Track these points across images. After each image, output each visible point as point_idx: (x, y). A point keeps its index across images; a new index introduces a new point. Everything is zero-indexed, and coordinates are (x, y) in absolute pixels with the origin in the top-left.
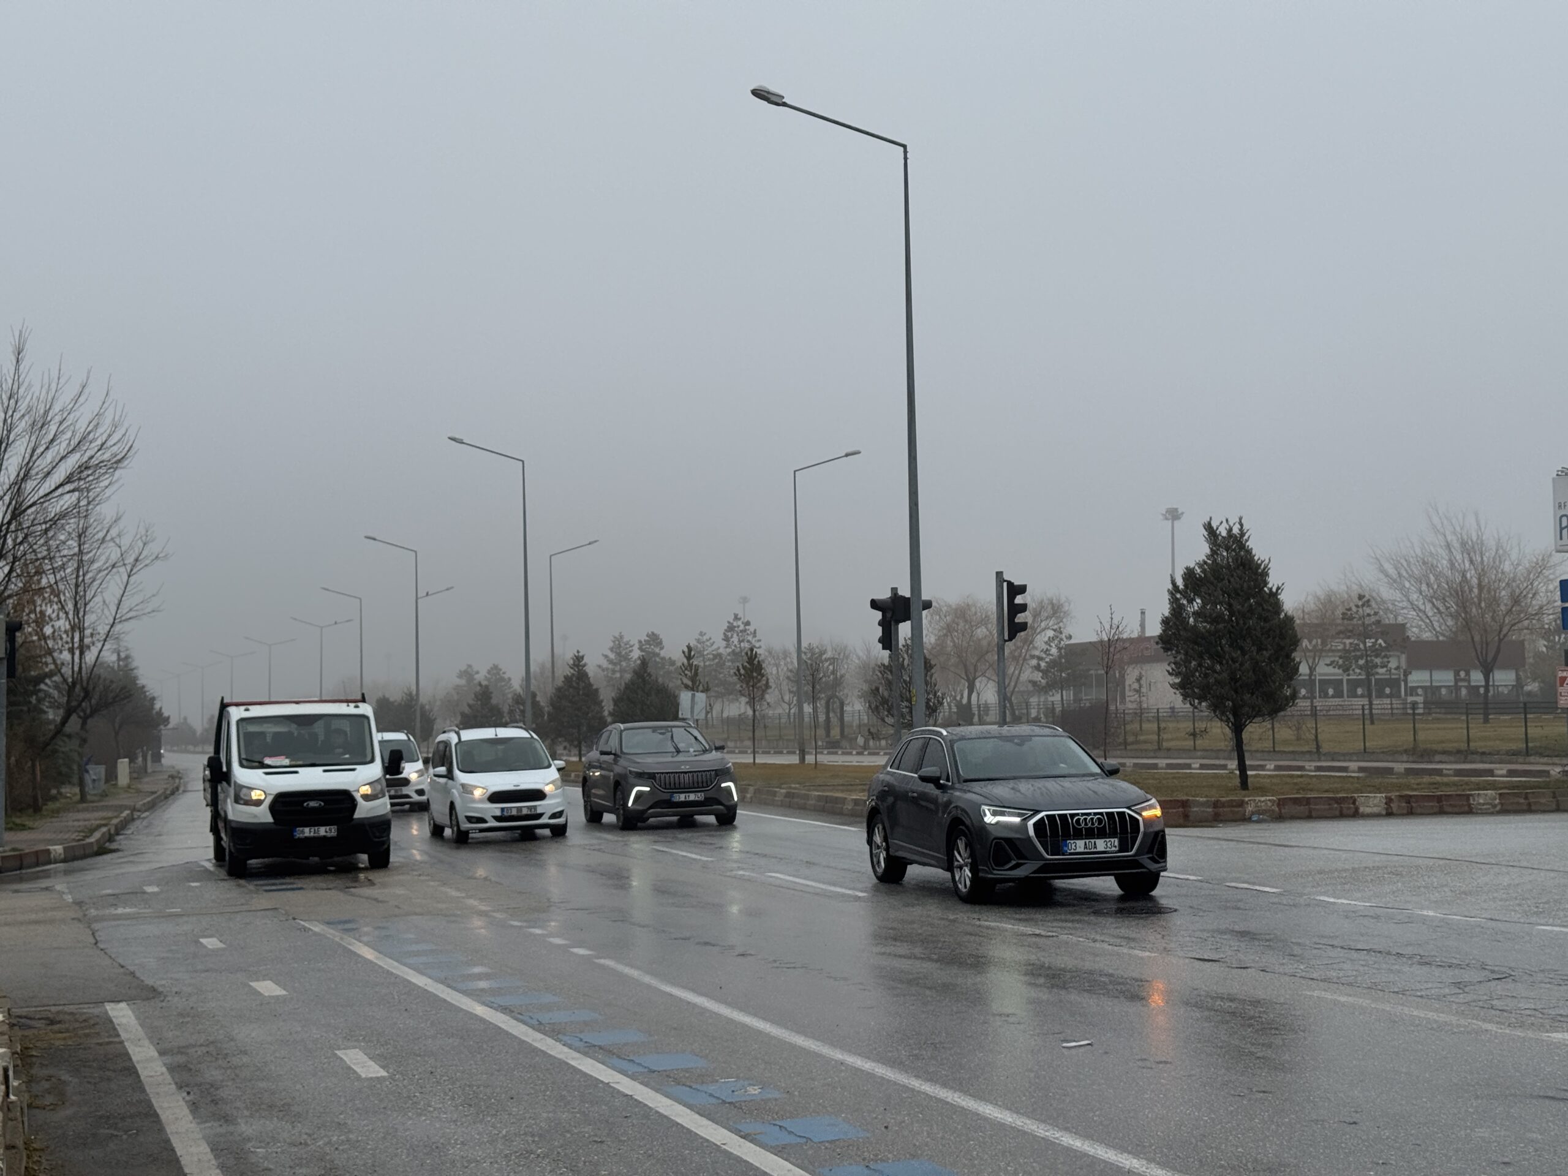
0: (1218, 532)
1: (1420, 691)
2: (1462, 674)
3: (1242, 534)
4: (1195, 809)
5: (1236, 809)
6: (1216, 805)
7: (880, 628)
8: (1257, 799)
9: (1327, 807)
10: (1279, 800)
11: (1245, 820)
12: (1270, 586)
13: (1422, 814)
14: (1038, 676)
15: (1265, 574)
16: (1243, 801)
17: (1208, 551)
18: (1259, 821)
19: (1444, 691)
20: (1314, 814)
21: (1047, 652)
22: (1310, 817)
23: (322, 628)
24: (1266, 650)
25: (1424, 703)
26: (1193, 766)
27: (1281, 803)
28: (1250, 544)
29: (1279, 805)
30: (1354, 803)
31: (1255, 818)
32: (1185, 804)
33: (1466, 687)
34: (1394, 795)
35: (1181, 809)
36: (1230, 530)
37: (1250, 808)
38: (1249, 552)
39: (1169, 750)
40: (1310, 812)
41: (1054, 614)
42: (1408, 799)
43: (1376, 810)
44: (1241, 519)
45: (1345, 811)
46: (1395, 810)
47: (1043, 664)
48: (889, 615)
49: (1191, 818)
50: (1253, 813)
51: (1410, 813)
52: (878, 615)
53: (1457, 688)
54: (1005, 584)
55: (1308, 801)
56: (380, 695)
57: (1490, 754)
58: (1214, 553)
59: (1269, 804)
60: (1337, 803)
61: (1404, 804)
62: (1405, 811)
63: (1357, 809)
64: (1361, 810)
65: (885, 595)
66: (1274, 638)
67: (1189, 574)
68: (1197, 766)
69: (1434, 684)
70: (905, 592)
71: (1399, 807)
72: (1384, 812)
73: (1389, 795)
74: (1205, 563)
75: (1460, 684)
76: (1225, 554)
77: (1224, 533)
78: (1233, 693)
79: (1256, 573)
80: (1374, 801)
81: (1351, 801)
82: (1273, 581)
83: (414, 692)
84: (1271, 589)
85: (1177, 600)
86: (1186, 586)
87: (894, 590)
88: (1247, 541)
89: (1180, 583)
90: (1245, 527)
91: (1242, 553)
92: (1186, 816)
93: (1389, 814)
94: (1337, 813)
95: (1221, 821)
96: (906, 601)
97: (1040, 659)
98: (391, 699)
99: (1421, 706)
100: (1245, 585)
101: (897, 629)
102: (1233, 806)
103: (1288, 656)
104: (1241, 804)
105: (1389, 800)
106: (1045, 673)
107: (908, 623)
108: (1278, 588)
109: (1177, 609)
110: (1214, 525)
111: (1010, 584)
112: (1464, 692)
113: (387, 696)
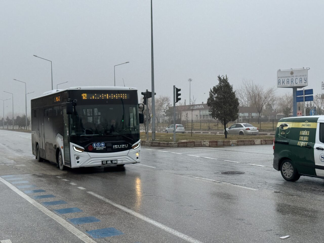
0: (221, 78)
1: (242, 117)
2: (250, 114)
3: (227, 79)
4: (219, 143)
5: (228, 143)
6: (223, 142)
7: (144, 99)
8: (233, 141)
9: (248, 142)
10: (238, 141)
11: (230, 145)
12: (233, 91)
13: (269, 144)
14: (164, 113)
15: (232, 88)
16: (230, 141)
17: (219, 83)
18: (233, 146)
19: (246, 117)
20: (245, 144)
21: (166, 108)
22: (244, 145)
23: (4, 101)
24: (232, 106)
25: (243, 119)
26: (201, 133)
27: (238, 142)
28: (228, 81)
29: (237, 142)
30: (254, 142)
31: (232, 145)
32: (216, 142)
33: (251, 116)
34: (262, 140)
35: (216, 143)
36: (224, 78)
37: (231, 143)
38: (228, 83)
39: (195, 129)
40: (244, 144)
41: (167, 100)
42: (265, 141)
43: (258, 143)
44: (226, 75)
45: (252, 143)
46: (263, 143)
47: (165, 111)
48: (146, 96)
49: (218, 145)
50: (232, 144)
51: (266, 144)
52: (143, 96)
53: (249, 117)
54: (176, 89)
55: (244, 141)
56: (17, 116)
57: (265, 130)
58: (220, 83)
59: (235, 142)
60: (250, 141)
61: (265, 142)
62: (265, 144)
63: (254, 143)
64: (255, 143)
65: (145, 91)
66: (234, 103)
67: (214, 88)
68: (202, 133)
69: (245, 116)
70: (150, 91)
71: (264, 142)
72: (260, 144)
73: (261, 139)
74: (218, 85)
75: (250, 116)
76: (223, 83)
77: (222, 79)
78: (224, 116)
79: (230, 88)
80: (258, 141)
81: (253, 141)
82: (234, 90)
83: (25, 115)
84: (233, 92)
85: (212, 94)
86: (214, 91)
87: (147, 90)
88: (227, 80)
89: (212, 90)
90: (227, 77)
91: (227, 83)
92: (217, 145)
93: (261, 144)
94: (250, 144)
95: (225, 146)
96: (151, 93)
97: (165, 110)
98: (20, 117)
99: (242, 120)
100: (228, 91)
101: (148, 100)
102: (227, 142)
103: (236, 107)
104: (229, 142)
105: (261, 141)
106: (166, 113)
107: (151, 98)
108: (235, 92)
109: (211, 96)
110: (220, 77)
111: (177, 89)
112: (250, 117)
113: (19, 116)
